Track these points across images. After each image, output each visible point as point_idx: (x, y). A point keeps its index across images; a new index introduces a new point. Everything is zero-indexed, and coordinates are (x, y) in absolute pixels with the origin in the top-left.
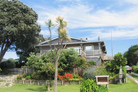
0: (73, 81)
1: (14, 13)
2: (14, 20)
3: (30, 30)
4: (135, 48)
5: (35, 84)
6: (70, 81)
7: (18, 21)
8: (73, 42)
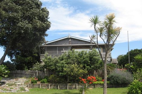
0: (98, 84)
1: (29, 8)
2: (29, 15)
3: (44, 28)
4: (136, 52)
5: (54, 88)
6: (95, 84)
7: (32, 17)
8: (81, 44)
